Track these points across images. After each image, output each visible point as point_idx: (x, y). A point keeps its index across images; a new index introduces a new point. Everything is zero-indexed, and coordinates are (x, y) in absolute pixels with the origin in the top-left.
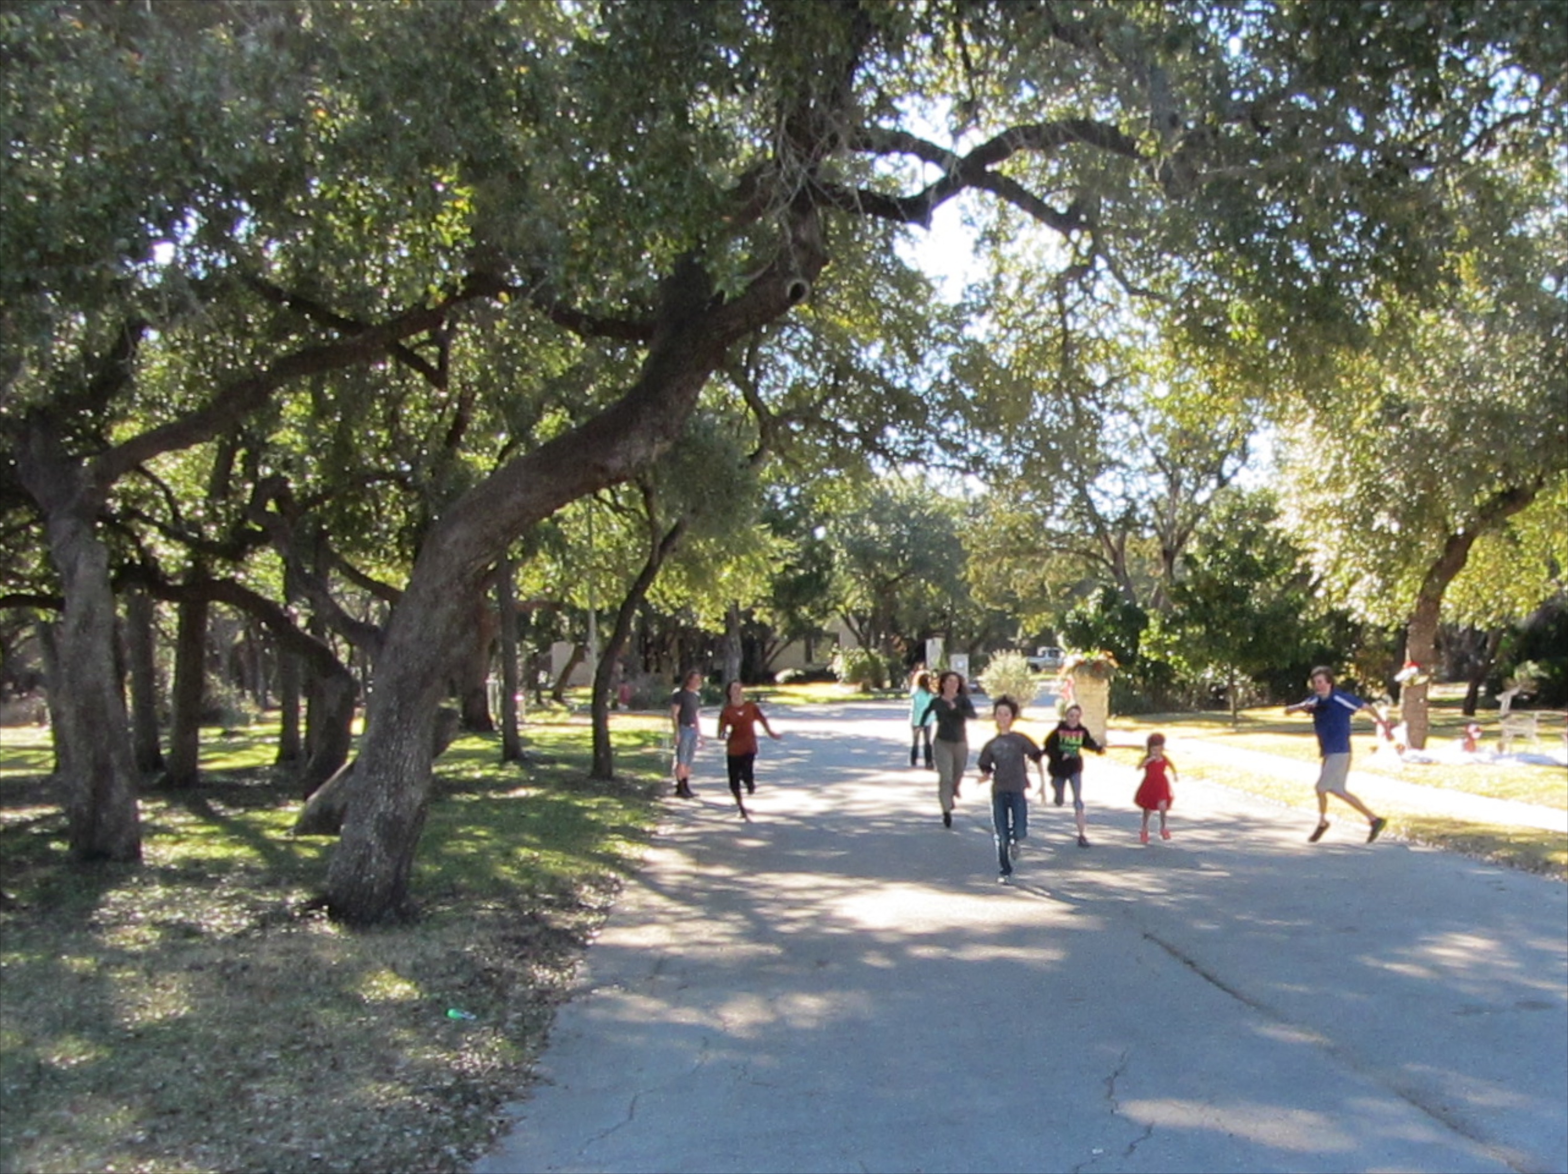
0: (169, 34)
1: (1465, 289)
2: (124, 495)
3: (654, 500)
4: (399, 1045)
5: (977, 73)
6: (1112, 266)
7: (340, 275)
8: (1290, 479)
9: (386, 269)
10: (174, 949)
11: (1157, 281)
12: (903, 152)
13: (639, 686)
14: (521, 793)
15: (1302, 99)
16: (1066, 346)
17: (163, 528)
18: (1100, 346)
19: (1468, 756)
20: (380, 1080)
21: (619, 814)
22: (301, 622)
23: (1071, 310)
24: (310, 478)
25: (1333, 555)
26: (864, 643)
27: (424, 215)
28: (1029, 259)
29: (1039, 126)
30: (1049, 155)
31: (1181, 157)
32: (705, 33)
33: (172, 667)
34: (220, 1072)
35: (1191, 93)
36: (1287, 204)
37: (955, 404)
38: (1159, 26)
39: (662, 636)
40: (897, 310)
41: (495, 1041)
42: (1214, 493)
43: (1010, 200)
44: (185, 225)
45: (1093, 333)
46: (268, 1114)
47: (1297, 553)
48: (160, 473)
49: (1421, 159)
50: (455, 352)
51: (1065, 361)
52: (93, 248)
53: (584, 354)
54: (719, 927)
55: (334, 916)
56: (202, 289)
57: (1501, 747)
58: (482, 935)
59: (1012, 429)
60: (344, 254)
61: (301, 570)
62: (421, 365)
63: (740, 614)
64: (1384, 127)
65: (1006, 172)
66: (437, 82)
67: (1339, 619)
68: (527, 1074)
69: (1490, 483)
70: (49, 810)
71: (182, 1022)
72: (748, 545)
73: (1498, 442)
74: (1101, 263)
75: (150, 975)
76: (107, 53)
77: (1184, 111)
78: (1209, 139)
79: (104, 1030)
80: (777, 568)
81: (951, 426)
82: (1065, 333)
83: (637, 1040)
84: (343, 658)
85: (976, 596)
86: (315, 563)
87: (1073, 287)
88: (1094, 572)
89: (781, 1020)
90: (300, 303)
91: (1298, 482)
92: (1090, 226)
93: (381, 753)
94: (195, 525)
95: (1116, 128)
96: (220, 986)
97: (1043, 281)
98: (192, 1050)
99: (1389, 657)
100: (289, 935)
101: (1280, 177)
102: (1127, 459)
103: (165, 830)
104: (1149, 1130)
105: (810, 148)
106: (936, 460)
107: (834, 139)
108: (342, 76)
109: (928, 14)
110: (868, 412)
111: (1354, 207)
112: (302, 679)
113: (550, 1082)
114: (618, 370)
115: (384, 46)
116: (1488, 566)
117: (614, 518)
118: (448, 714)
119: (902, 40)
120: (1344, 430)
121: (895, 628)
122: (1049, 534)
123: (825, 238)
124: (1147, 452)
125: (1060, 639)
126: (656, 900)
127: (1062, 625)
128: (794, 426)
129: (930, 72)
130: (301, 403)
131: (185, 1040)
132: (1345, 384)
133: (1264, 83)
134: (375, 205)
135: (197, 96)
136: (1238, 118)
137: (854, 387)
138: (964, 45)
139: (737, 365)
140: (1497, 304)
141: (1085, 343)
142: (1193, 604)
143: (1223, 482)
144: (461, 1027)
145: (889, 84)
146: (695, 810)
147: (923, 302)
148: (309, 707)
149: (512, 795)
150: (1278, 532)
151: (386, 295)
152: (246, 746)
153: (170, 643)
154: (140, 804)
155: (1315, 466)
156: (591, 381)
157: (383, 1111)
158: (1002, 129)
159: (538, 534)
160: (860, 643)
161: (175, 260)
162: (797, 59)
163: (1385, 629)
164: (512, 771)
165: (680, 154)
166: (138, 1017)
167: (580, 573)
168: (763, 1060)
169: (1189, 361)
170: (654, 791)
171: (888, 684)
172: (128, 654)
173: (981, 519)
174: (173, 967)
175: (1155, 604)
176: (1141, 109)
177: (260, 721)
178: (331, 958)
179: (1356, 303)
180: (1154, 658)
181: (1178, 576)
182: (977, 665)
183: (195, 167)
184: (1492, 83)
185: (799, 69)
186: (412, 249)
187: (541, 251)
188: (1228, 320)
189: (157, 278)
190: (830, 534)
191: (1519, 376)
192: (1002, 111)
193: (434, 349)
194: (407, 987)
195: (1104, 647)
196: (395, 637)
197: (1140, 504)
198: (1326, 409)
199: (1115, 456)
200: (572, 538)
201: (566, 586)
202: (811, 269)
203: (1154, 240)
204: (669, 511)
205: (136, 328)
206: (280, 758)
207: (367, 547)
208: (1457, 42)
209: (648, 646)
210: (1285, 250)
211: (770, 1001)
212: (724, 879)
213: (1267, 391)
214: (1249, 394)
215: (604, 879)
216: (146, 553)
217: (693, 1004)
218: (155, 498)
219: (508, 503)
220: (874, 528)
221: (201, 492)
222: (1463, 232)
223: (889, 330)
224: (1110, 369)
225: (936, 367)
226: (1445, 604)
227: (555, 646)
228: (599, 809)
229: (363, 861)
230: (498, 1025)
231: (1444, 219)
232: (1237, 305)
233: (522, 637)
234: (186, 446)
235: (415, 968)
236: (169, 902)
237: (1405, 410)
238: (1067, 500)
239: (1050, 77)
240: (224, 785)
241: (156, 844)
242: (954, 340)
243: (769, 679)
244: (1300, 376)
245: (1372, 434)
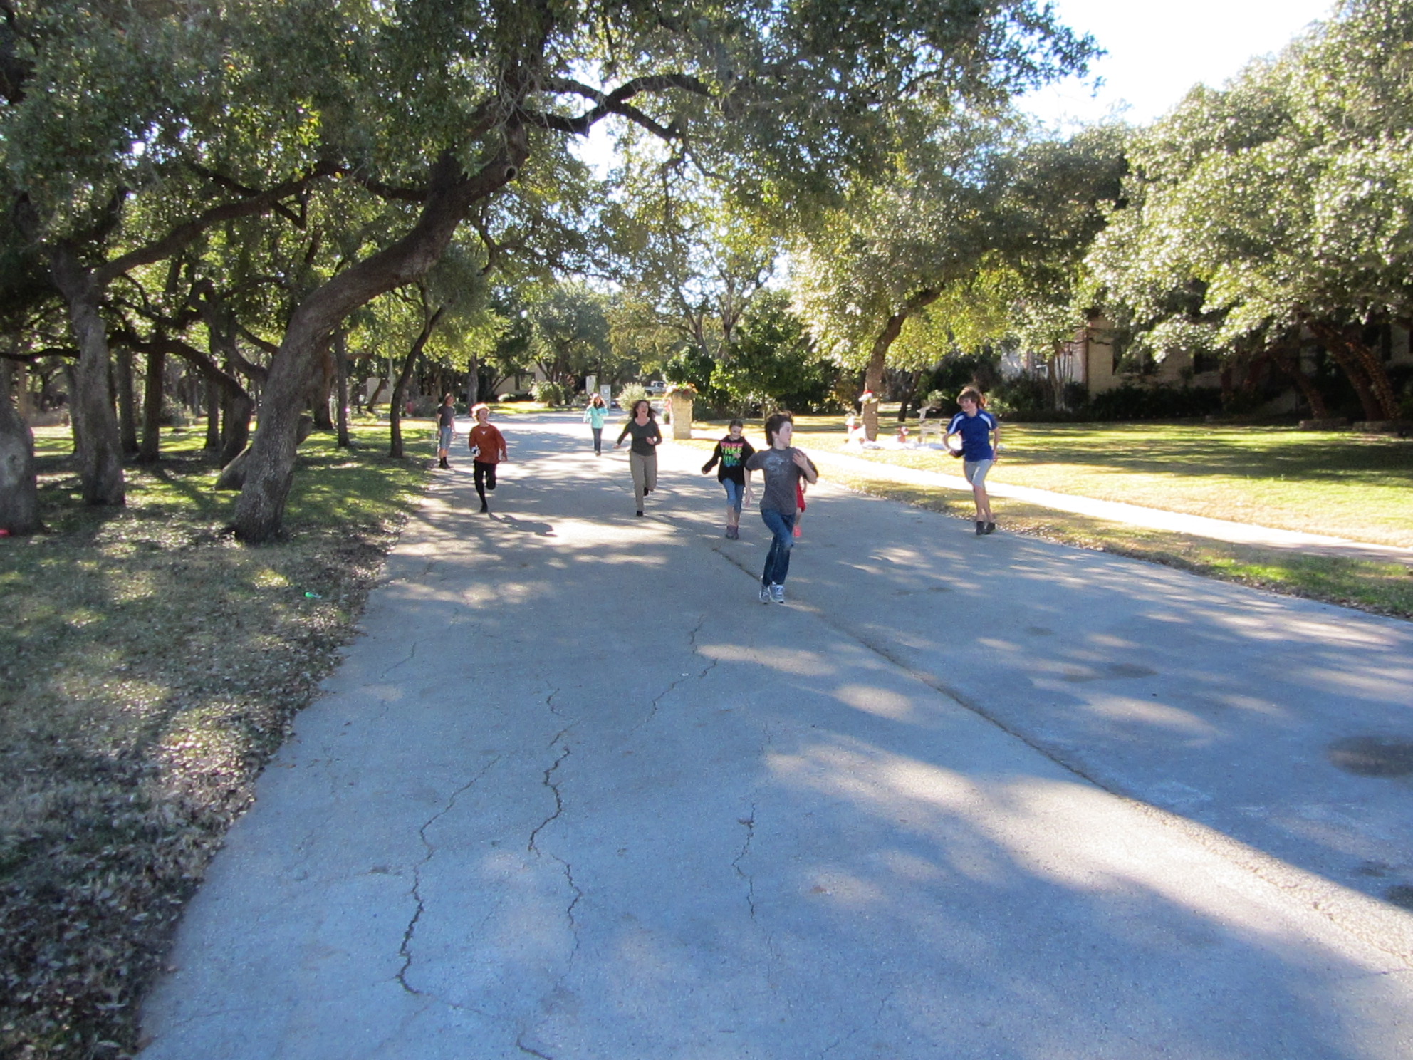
0: (141, 19)
1: (899, 173)
2: (115, 290)
3: (428, 295)
4: (276, 613)
5: (617, 45)
6: (694, 160)
7: (243, 162)
8: (799, 283)
9: (270, 157)
10: (144, 557)
11: (721, 168)
12: (573, 92)
13: (418, 403)
14: (349, 465)
15: (805, 63)
16: (668, 206)
17: (138, 310)
18: (687, 206)
19: (901, 445)
20: (266, 634)
21: (408, 479)
22: (220, 365)
23: (670, 185)
24: (225, 281)
25: (823, 328)
26: (550, 378)
27: (292, 127)
28: (646, 155)
29: (652, 78)
30: (658, 94)
31: (734, 95)
32: (456, 21)
33: (144, 391)
34: (171, 629)
35: (741, 60)
36: (796, 124)
37: (602, 239)
38: (722, 20)
39: (432, 374)
40: (569, 184)
41: (334, 611)
42: (754, 292)
43: (635, 120)
44: (151, 132)
45: (683, 198)
46: (199, 654)
47: (802, 327)
48: (136, 277)
49: (874, 98)
50: (310, 207)
51: (667, 215)
52: (96, 145)
53: (386, 209)
54: (464, 544)
55: (238, 538)
56: (161, 170)
57: (920, 440)
58: (325, 549)
59: (636, 254)
60: (245, 150)
61: (220, 335)
62: (291, 215)
63: (477, 361)
64: (852, 80)
65: (633, 104)
66: (300, 49)
67: (826, 365)
68: (352, 631)
69: (914, 287)
70: (71, 475)
71: (148, 600)
72: (482, 321)
73: (918, 263)
74: (688, 158)
75: (130, 571)
76: (105, 31)
77: (736, 69)
78: (751, 86)
79: (103, 604)
80: (499, 334)
81: (600, 252)
82: (667, 198)
83: (415, 610)
84: (244, 386)
85: (615, 351)
86: (228, 331)
87: (671, 171)
88: (684, 338)
89: (500, 599)
90: (219, 178)
91: (803, 285)
92: (681, 136)
93: (267, 442)
94: (157, 308)
95: (696, 80)
96: (170, 578)
97: (654, 168)
98: (154, 616)
99: (856, 388)
100: (212, 549)
101: (792, 108)
102: (703, 272)
103: (139, 487)
104: (715, 662)
105: (518, 89)
106: (592, 272)
107: (532, 85)
108: (245, 45)
109: (587, 11)
110: (552, 243)
111: (835, 126)
112: (220, 397)
113: (365, 635)
114: (405, 217)
115: (267, 26)
116: (912, 335)
117: (404, 305)
118: (306, 419)
119: (572, 26)
120: (829, 257)
121: (568, 370)
122: (658, 315)
123: (527, 142)
124: (715, 267)
125: (664, 376)
126: (428, 528)
127: (665, 368)
128: (509, 252)
129: (588, 46)
130: (220, 237)
131: (151, 610)
132: (830, 229)
133: (782, 53)
134: (263, 121)
135: (158, 56)
136: (767, 74)
137: (543, 229)
138: (608, 31)
139: (476, 216)
140: (918, 183)
141: (678, 204)
142: (741, 356)
143: (759, 285)
144: (313, 602)
145: (565, 53)
146: (451, 476)
147: (584, 180)
148: (224, 415)
149: (343, 467)
150: (791, 314)
151: (270, 173)
152: (187, 438)
153: (142, 377)
154: (124, 472)
155: (812, 276)
156: (390, 224)
157: (267, 652)
158: (631, 79)
159: (359, 313)
160: (548, 378)
161: (146, 153)
162: (510, 37)
163: (853, 371)
164: (344, 453)
165: (442, 91)
166: (122, 597)
167: (383, 337)
168: (490, 622)
169: (739, 215)
170: (426, 464)
171: (563, 402)
172: (117, 384)
173: (618, 307)
174: (144, 567)
175: (720, 356)
176: (711, 68)
177: (195, 423)
178: (237, 562)
179: (837, 183)
180: (718, 387)
181: (733, 340)
182: (616, 392)
183: (157, 98)
184: (915, 54)
185: (512, 43)
186: (285, 146)
187: (361, 149)
188: (762, 191)
189: (135, 163)
190: (530, 315)
191: (930, 224)
192: (631, 69)
193: (298, 206)
194: (282, 579)
195: (690, 381)
196: (275, 374)
197: (711, 298)
198: (818, 243)
199: (696, 270)
200: (379, 317)
201: (375, 345)
202: (519, 161)
203: (719, 144)
204: (436, 301)
205: (122, 193)
206: (207, 445)
207: (258, 321)
208: (894, 30)
209: (423, 380)
210: (795, 151)
211: (495, 588)
212: (467, 516)
213: (784, 233)
214: (774, 234)
215: (397, 516)
216: (128, 324)
217: (449, 589)
218: (132, 291)
219: (341, 297)
220: (555, 311)
221: (160, 289)
222: (898, 141)
223: (564, 196)
224: (693, 219)
225: (592, 218)
226: (888, 356)
227: (369, 380)
228: (395, 475)
229: (255, 506)
230: (334, 601)
231: (887, 133)
232: (767, 182)
233: (349, 374)
234: (152, 261)
235: (286, 568)
236: (141, 529)
237: (864, 243)
238: (668, 296)
239: (658, 48)
240: (174, 461)
241: (134, 496)
242: (602, 202)
243: (493, 399)
244: (804, 225)
245: (845, 258)
